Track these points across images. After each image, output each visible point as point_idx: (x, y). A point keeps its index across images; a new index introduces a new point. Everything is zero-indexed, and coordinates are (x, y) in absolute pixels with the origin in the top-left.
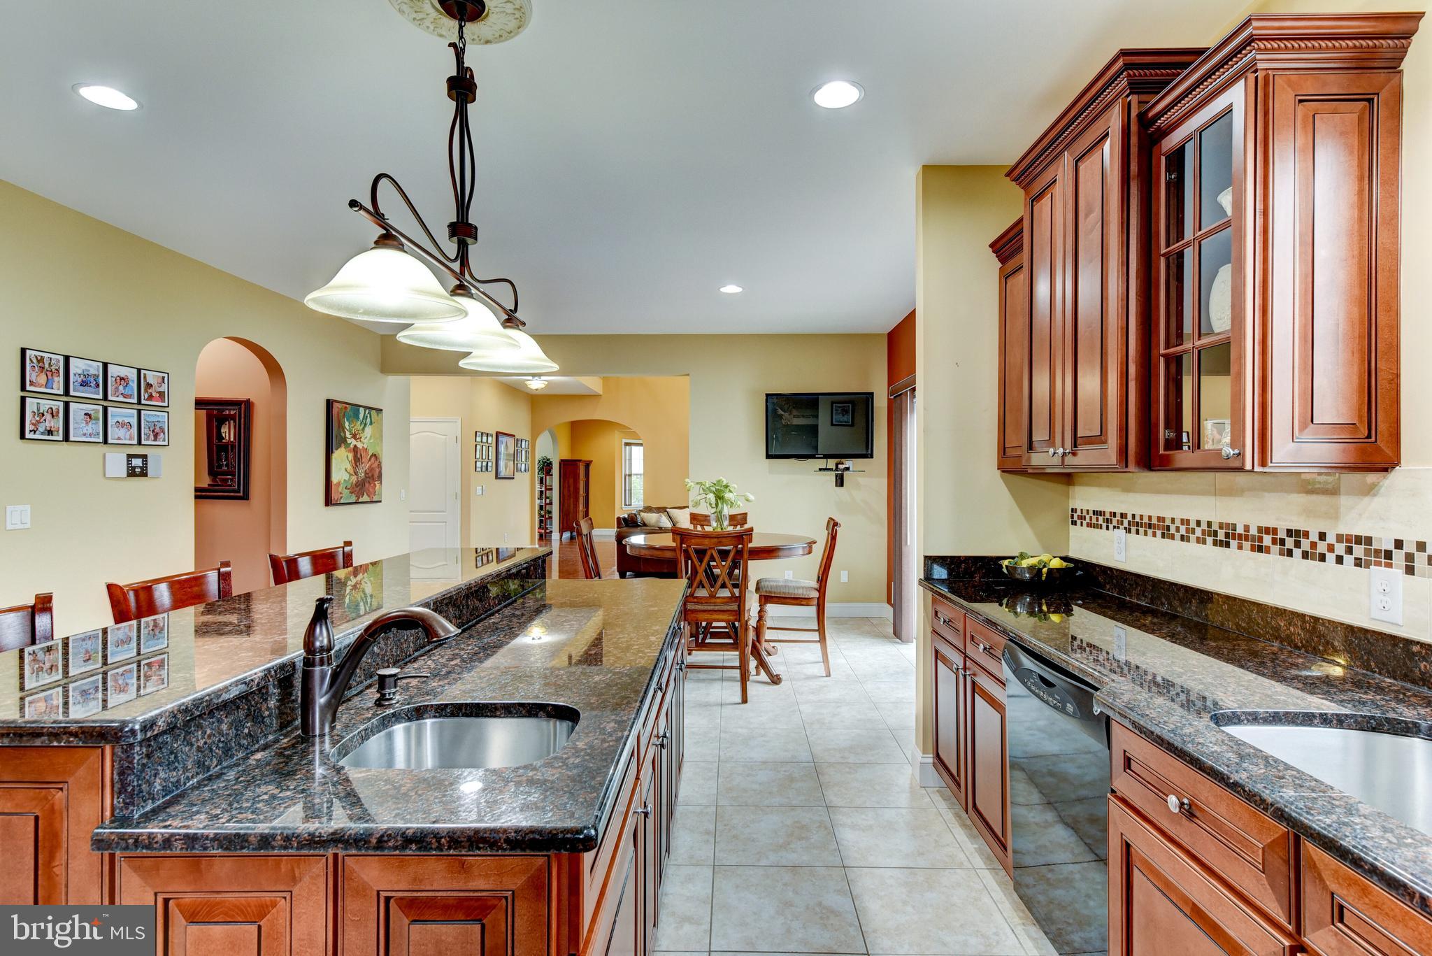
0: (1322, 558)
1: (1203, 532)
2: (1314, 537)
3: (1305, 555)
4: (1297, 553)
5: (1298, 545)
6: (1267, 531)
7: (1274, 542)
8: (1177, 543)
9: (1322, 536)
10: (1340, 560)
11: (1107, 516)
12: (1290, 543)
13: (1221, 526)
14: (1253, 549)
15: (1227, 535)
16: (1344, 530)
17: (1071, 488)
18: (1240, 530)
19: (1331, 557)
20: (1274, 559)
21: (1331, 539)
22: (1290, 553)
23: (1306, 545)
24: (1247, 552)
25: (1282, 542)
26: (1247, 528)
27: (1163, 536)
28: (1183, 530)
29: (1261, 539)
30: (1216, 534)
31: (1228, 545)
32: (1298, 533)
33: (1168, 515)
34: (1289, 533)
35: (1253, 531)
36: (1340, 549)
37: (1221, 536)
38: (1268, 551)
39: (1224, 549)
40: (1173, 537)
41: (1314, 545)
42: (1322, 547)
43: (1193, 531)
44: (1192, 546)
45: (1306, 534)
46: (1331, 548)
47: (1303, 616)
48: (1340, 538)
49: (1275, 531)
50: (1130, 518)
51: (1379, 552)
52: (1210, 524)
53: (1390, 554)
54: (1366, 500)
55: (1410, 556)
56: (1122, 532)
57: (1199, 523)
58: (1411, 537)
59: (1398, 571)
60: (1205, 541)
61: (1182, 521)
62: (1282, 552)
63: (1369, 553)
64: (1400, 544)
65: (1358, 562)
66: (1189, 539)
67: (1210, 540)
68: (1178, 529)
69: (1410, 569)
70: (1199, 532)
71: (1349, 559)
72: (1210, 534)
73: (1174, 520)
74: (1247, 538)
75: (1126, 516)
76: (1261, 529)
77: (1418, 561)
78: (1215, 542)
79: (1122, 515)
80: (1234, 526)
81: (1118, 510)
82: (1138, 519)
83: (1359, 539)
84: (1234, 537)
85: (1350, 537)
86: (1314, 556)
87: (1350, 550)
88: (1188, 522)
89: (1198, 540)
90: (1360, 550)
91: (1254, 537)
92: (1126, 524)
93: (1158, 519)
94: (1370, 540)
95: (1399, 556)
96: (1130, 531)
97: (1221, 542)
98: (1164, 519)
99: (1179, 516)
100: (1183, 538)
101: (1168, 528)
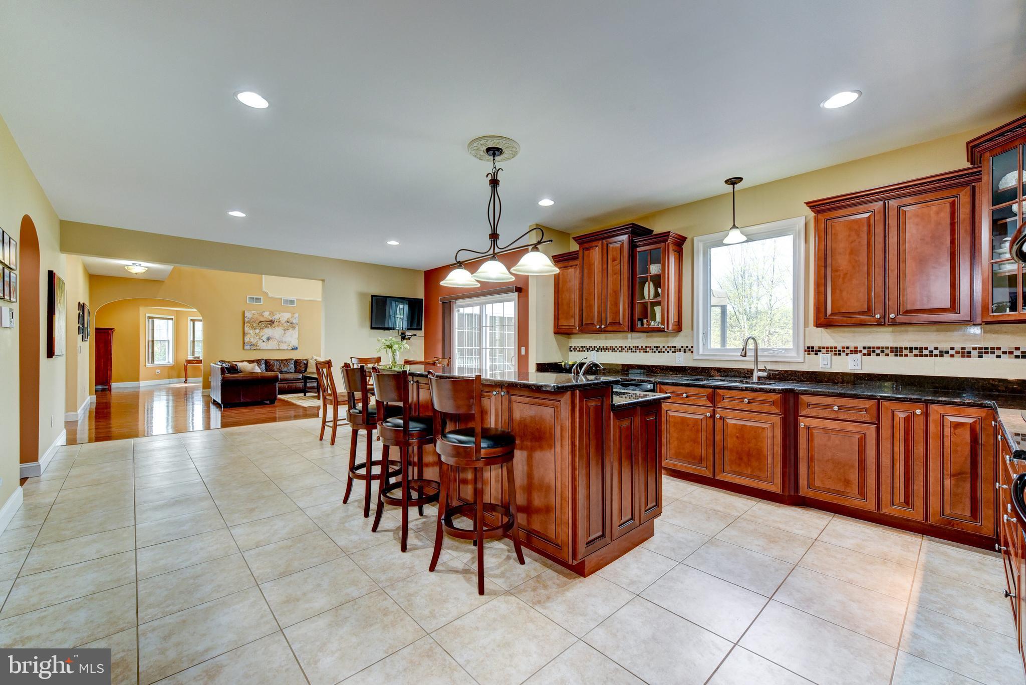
0: (664, 352)
1: (628, 349)
2: (661, 347)
3: (659, 352)
4: (657, 352)
5: (657, 350)
6: (648, 347)
7: (650, 349)
8: (618, 353)
9: (664, 347)
10: (668, 352)
11: (588, 347)
12: (655, 349)
13: (634, 347)
14: (644, 352)
15: (635, 349)
16: (669, 345)
17: (569, 340)
18: (640, 347)
19: (666, 352)
20: (650, 354)
21: (666, 348)
22: (655, 352)
23: (659, 350)
24: (642, 353)
25: (653, 349)
26: (642, 347)
27: (612, 351)
28: (620, 349)
29: (646, 349)
30: (632, 349)
31: (636, 352)
32: (657, 347)
33: (614, 345)
34: (655, 347)
35: (644, 347)
36: (668, 350)
37: (634, 349)
38: (648, 352)
39: (635, 353)
40: (616, 351)
41: (661, 349)
42: (663, 350)
43: (624, 349)
44: (624, 353)
45: (659, 347)
46: (666, 350)
47: (659, 366)
48: (668, 347)
49: (650, 347)
50: (598, 347)
51: (677, 349)
52: (630, 347)
53: (680, 349)
54: (675, 338)
55: (685, 350)
56: (594, 352)
57: (626, 347)
58: (685, 345)
59: (682, 353)
60: (628, 352)
61: (620, 347)
62: (652, 352)
63: (675, 350)
64: (682, 347)
65: (673, 352)
66: (622, 352)
67: (630, 351)
68: (618, 349)
69: (685, 352)
70: (626, 349)
71: (670, 352)
72: (630, 349)
73: (616, 347)
74: (642, 349)
75: (596, 347)
76: (646, 347)
77: (687, 350)
78: (631, 352)
79: (594, 347)
80: (638, 347)
81: (593, 345)
82: (601, 347)
83: (673, 347)
84: (638, 349)
85: (670, 347)
86: (661, 352)
87: (671, 350)
88: (622, 347)
89: (626, 352)
90: (673, 349)
91: (644, 349)
92: (596, 349)
93: (610, 347)
94: (675, 347)
95: (682, 350)
96: (598, 351)
97: (634, 351)
98: (612, 347)
99: (618, 345)
100: (620, 351)
101: (614, 349)
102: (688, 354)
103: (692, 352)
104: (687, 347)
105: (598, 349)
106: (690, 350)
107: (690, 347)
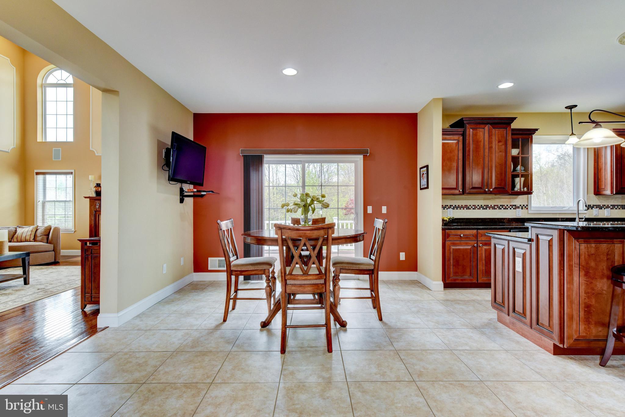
0: (507, 209)
1: (480, 207)
2: (506, 206)
3: (504, 209)
4: (502, 209)
6: (496, 205)
7: (497, 207)
8: (472, 210)
12: (501, 207)
13: (485, 206)
14: (493, 209)
15: (486, 207)
16: (511, 204)
19: (509, 209)
21: (509, 206)
22: (501, 209)
23: (504, 207)
24: (491, 210)
25: (499, 207)
26: (491, 205)
28: (473, 207)
30: (483, 207)
31: (486, 209)
32: (502, 205)
33: (468, 204)
34: (501, 206)
35: (493, 206)
37: (485, 207)
38: (496, 209)
40: (470, 209)
41: (506, 207)
43: (477, 207)
44: (476, 210)
45: (504, 205)
46: (509, 207)
47: (506, 218)
48: (510, 205)
49: (498, 205)
50: (454, 206)
51: (517, 207)
52: (481, 205)
53: (519, 207)
54: (515, 200)
55: (522, 207)
56: (451, 210)
57: (478, 206)
58: (522, 204)
59: (520, 209)
60: (480, 209)
61: (473, 206)
62: (499, 209)
63: (516, 207)
64: (520, 205)
65: (514, 209)
66: (475, 209)
67: (481, 208)
68: (472, 207)
69: (522, 209)
70: (478, 207)
71: (512, 208)
72: (481, 207)
73: (470, 206)
74: (491, 207)
75: (452, 206)
76: (494, 205)
77: (524, 207)
78: (483, 209)
79: (450, 206)
80: (488, 205)
81: (449, 204)
82: (457, 206)
83: (514, 205)
84: (488, 207)
85: (512, 205)
86: (506, 209)
87: (512, 207)
88: (475, 205)
89: (478, 209)
90: (514, 207)
91: (493, 207)
92: (452, 207)
93: (465, 205)
94: (516, 205)
95: (520, 207)
96: (454, 209)
97: (485, 209)
98: (467, 206)
99: (472, 204)
100: (473, 209)
101: (469, 207)
102: (525, 210)
103: (527, 209)
104: (524, 205)
105: (454, 207)
106: (525, 207)
107: (525, 206)
